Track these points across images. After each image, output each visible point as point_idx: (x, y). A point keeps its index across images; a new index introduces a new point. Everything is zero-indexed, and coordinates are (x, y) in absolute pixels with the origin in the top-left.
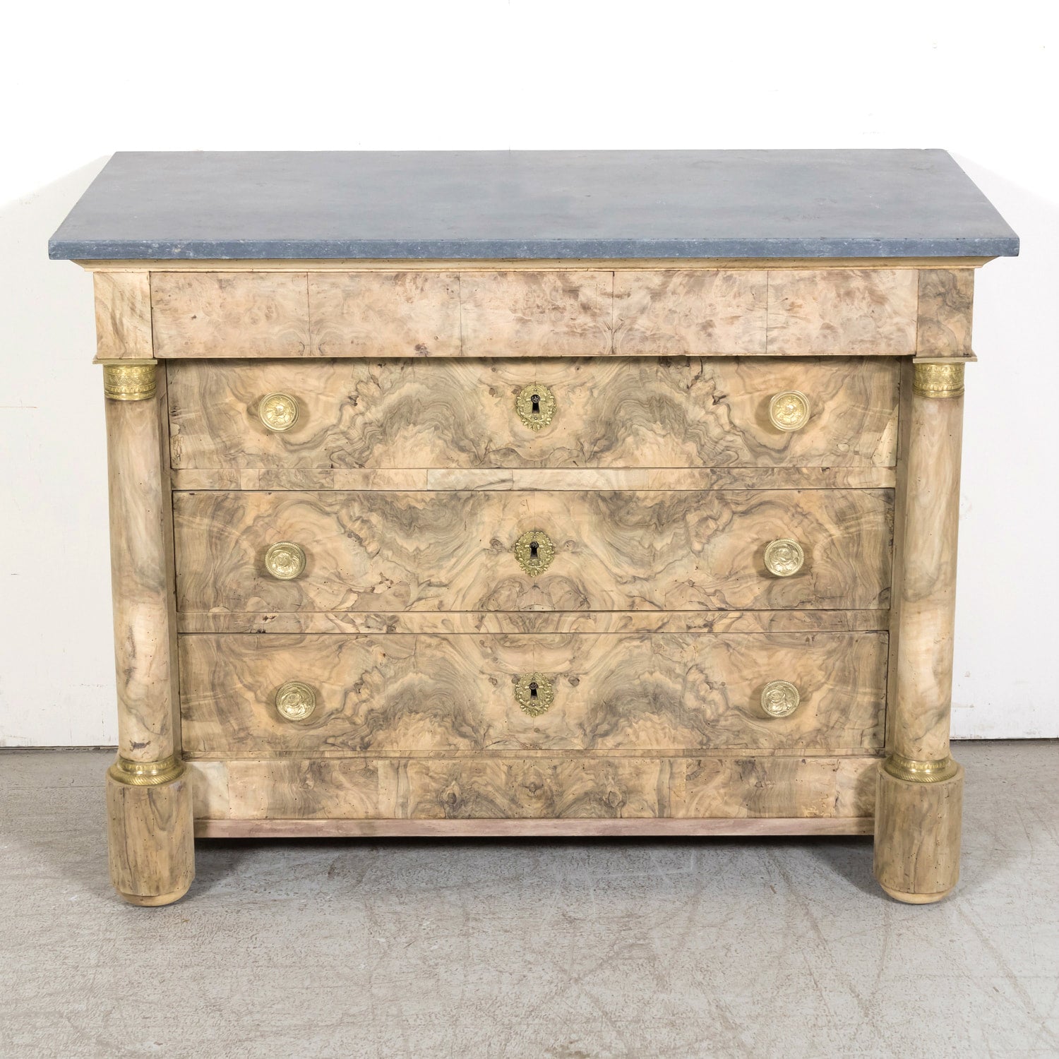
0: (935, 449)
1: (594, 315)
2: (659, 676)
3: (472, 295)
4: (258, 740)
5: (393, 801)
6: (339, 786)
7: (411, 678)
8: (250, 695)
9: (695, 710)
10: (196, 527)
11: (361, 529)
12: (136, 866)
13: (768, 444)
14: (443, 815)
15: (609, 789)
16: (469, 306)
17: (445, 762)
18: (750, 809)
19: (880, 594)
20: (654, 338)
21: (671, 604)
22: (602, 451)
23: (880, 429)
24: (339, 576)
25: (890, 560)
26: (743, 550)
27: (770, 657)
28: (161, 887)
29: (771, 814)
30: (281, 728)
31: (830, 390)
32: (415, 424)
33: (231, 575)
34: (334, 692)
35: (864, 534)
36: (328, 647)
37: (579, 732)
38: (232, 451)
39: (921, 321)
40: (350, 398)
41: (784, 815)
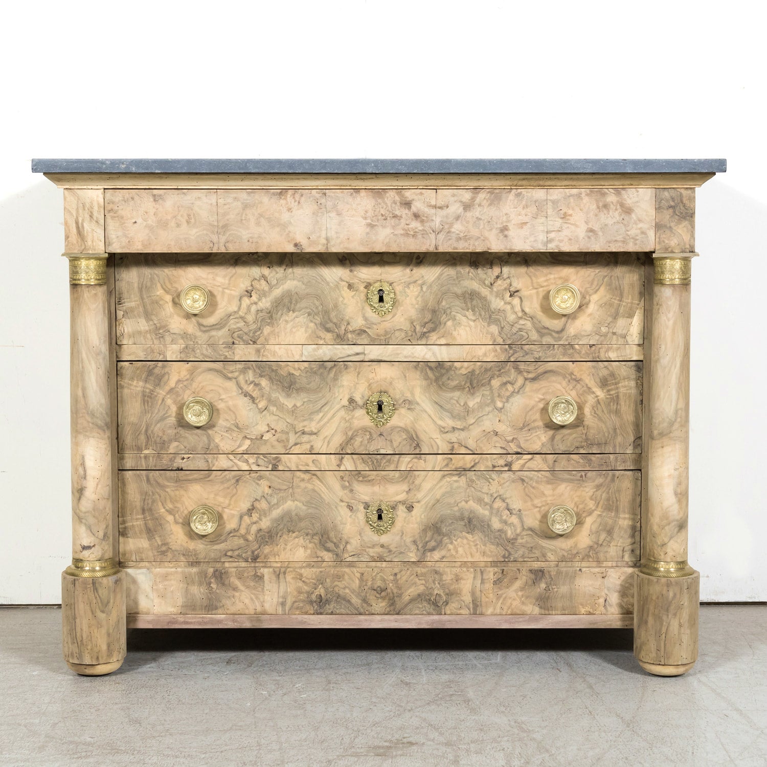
0: (671, 323)
1: (422, 222)
2: (472, 504)
3: (335, 206)
4: (176, 553)
5: (275, 600)
6: (235, 589)
7: (289, 505)
8: (170, 518)
9: (499, 531)
10: (134, 387)
11: (254, 390)
12: (82, 641)
13: (550, 327)
14: (312, 612)
15: (436, 592)
16: (333, 214)
17: (314, 570)
18: (541, 608)
19: (634, 442)
20: (466, 238)
21: (481, 448)
22: (429, 332)
23: (631, 316)
24: (237, 427)
25: (641, 415)
26: (533, 407)
27: (554, 490)
28: (100, 658)
29: (557, 612)
30: (193, 544)
31: (594, 286)
32: (294, 311)
33: (159, 425)
34: (233, 516)
35: (621, 395)
36: (229, 480)
37: (413, 548)
38: (161, 331)
39: (658, 227)
40: (247, 291)
41: (567, 612)
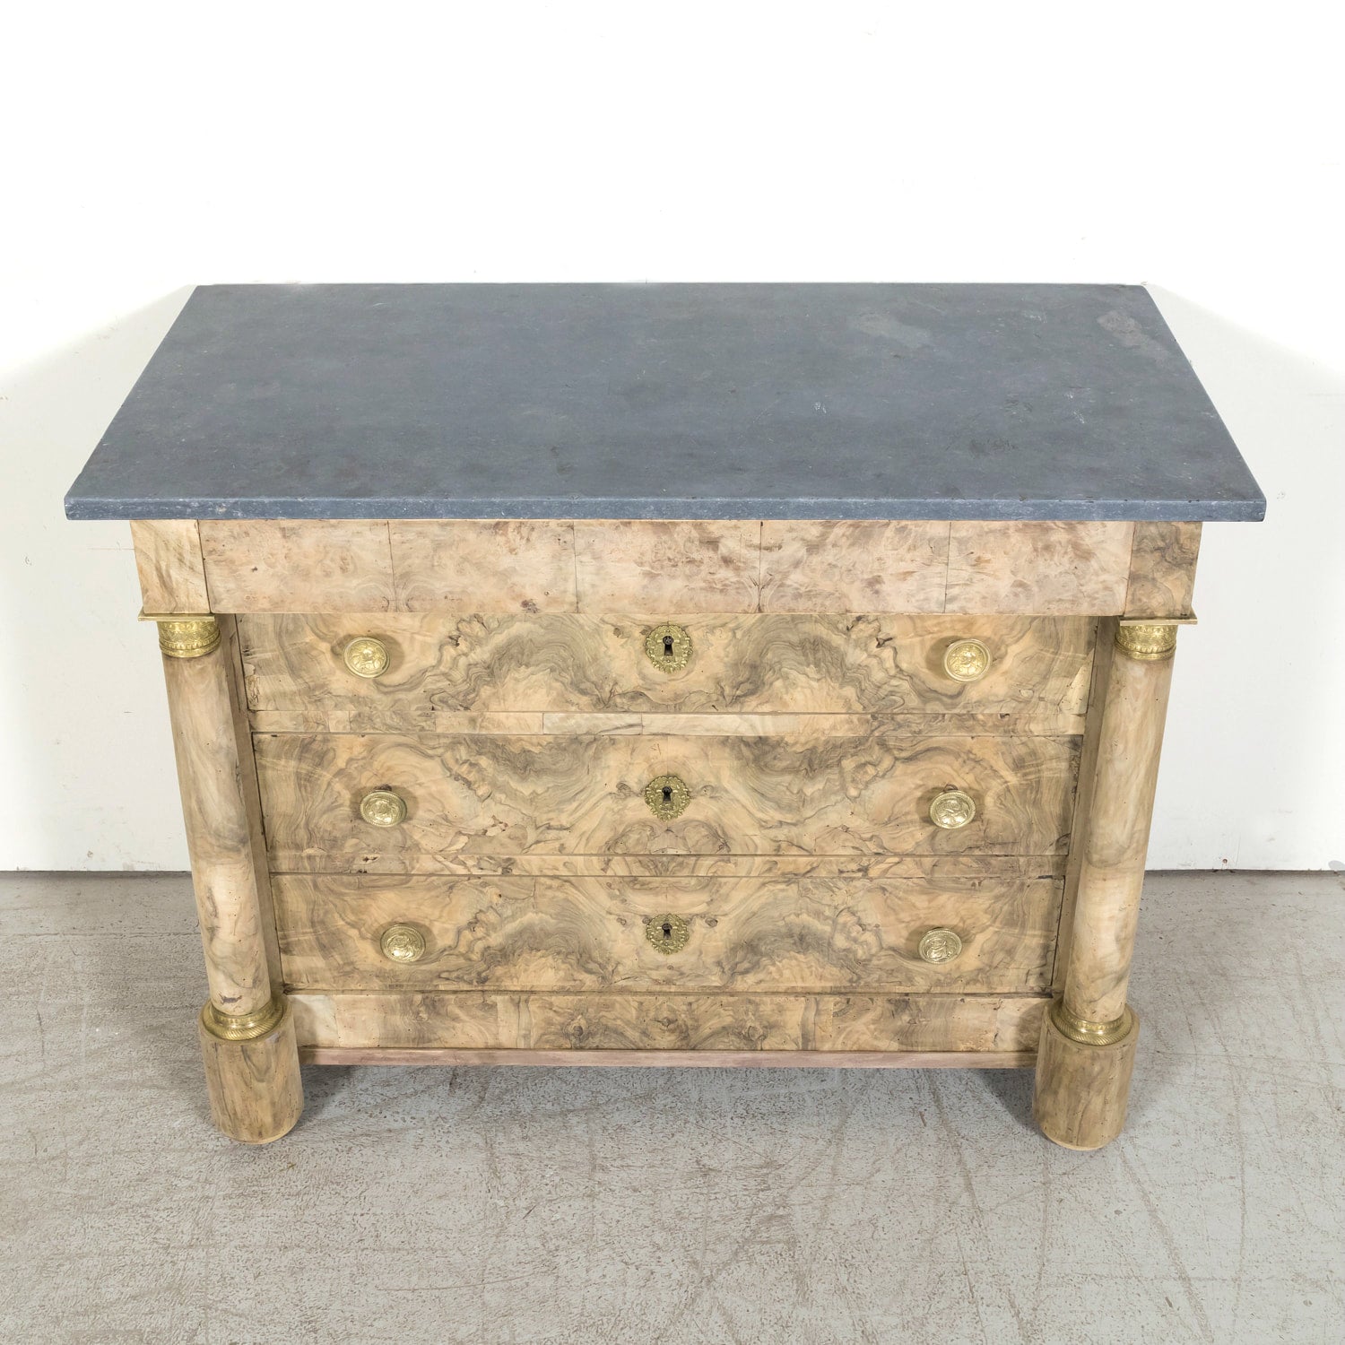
0: (1139, 714)
1: (737, 569)
2: (806, 918)
3: (589, 545)
4: (365, 974)
5: (514, 1033)
6: (456, 1019)
7: (530, 917)
8: (353, 932)
9: (844, 950)
10: (281, 775)
11: (469, 772)
12: (235, 1114)
13: (939, 690)
14: (569, 1046)
15: (749, 1024)
16: (586, 558)
17: (570, 998)
18: (902, 1043)
19: (1058, 841)
20: (809, 595)
21: (822, 848)
22: (745, 695)
23: (1071, 674)
24: (446, 819)
25: (1072, 806)
26: (905, 797)
27: (930, 901)
28: (264, 1131)
29: (924, 1049)
31: (1015, 633)
32: (527, 665)
33: (325, 817)
34: (447, 930)
35: (1044, 781)
36: (438, 887)
37: (717, 970)
38: (317, 693)
39: (1134, 578)
40: (451, 638)
41: (938, 1049)
